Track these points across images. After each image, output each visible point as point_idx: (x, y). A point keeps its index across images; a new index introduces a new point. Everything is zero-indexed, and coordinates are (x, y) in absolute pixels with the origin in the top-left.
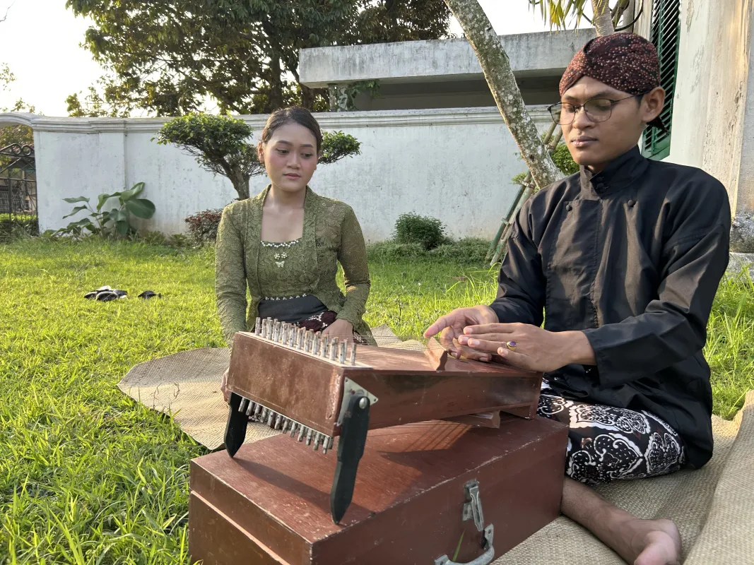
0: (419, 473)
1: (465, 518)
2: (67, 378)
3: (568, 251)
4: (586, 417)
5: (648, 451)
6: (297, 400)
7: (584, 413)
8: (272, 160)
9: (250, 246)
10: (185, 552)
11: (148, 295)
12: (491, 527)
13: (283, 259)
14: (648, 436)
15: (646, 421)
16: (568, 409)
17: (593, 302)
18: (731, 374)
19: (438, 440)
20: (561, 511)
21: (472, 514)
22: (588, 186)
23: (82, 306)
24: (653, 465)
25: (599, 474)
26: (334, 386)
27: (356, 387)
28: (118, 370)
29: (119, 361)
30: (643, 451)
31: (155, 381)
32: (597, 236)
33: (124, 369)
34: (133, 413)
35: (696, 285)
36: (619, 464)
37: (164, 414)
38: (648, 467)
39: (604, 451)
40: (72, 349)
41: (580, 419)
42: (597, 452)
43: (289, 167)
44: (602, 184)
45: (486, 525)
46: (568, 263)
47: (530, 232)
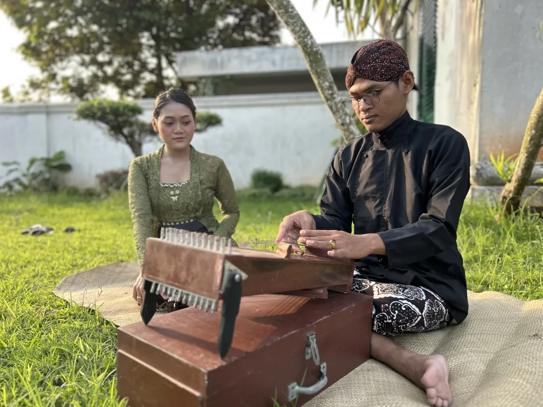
0: (275, 328)
1: (308, 357)
2: (14, 288)
3: (367, 185)
4: (384, 291)
5: (424, 311)
6: (193, 279)
7: (382, 288)
8: (163, 131)
9: (151, 187)
10: (114, 395)
11: (70, 230)
12: (324, 364)
13: (177, 195)
14: (424, 302)
15: (423, 292)
16: (372, 286)
17: (385, 218)
18: (478, 265)
19: (288, 308)
20: (371, 356)
21: (312, 354)
22: (378, 141)
23: (20, 239)
24: (429, 321)
25: (394, 328)
26: (218, 267)
27: (233, 267)
28: (52, 282)
29: (52, 276)
30: (422, 311)
31: (81, 288)
32: (386, 174)
33: (56, 281)
34: (67, 309)
35: (449, 203)
36: (406, 320)
37: (90, 309)
38: (425, 322)
39: (396, 312)
40: (15, 269)
41: (380, 292)
42: (392, 313)
43: (176, 133)
44: (386, 140)
45: (321, 362)
46: (368, 193)
47: (341, 173)
